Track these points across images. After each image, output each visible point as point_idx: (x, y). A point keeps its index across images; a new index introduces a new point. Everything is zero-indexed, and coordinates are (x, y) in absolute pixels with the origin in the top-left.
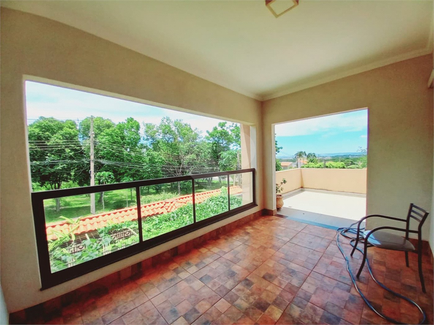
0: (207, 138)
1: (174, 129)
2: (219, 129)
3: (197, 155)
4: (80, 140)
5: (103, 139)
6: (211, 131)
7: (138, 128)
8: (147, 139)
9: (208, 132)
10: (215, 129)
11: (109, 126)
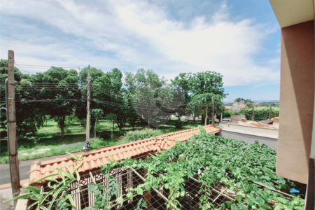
0: (171, 85)
1: (147, 77)
2: (180, 78)
3: (162, 98)
4: (79, 85)
5: (97, 84)
6: (174, 79)
7: (121, 76)
8: (127, 85)
9: (171, 81)
10: (177, 78)
11: (100, 75)
